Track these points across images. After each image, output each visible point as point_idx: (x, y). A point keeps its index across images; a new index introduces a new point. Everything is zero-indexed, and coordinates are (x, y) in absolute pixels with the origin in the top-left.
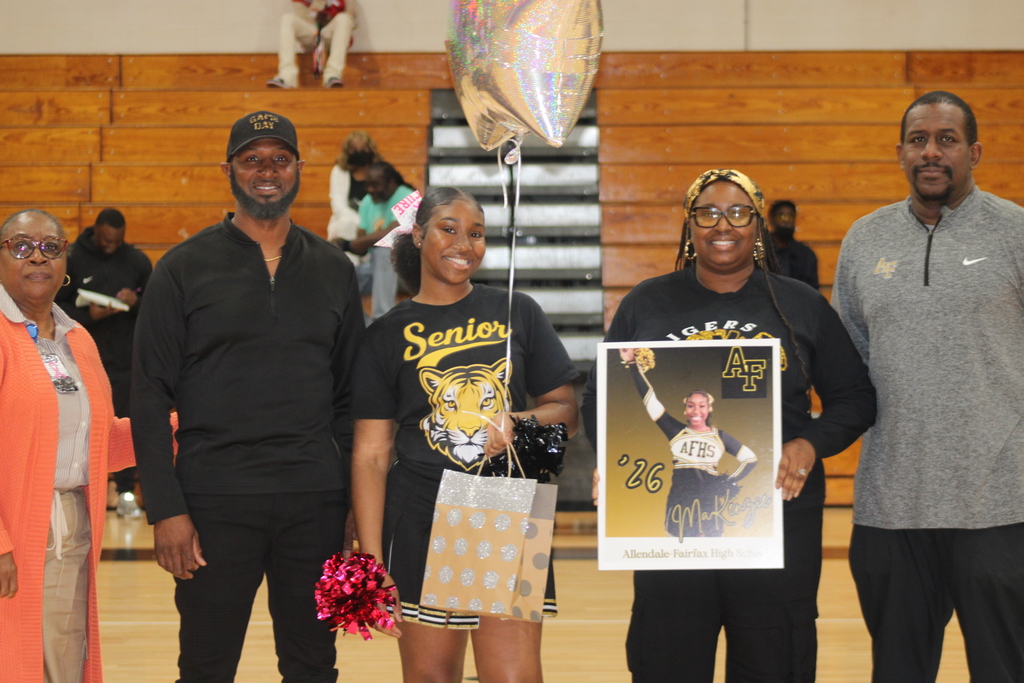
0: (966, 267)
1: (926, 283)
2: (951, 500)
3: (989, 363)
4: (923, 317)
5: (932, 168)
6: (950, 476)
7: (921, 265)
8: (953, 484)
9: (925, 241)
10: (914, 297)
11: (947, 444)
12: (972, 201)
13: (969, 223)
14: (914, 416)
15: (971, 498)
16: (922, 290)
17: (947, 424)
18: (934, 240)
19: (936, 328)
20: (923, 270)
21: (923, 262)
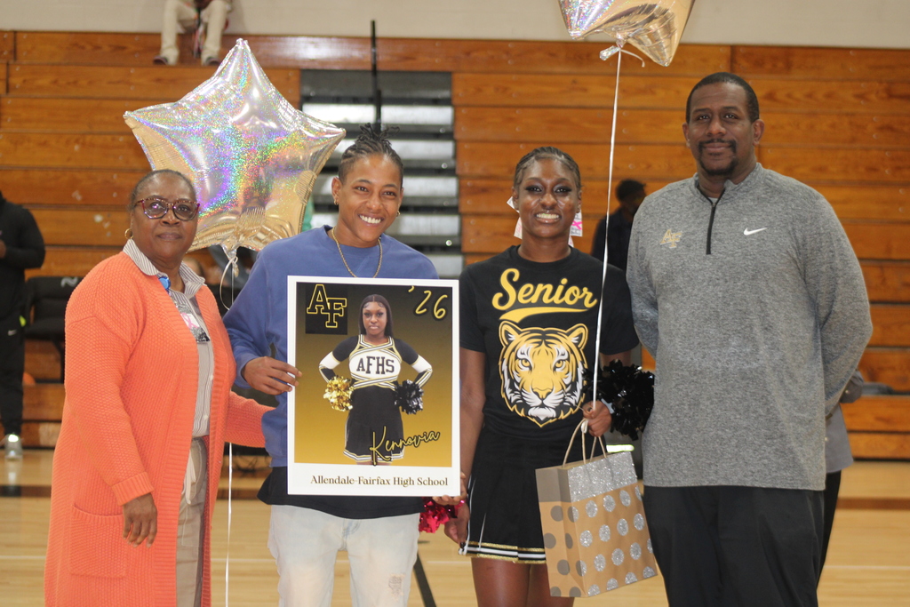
0: (746, 237)
1: (709, 252)
2: (730, 459)
3: (766, 329)
4: (705, 284)
5: (717, 144)
6: (730, 435)
7: (704, 235)
8: (733, 443)
9: (709, 212)
10: (696, 265)
11: (727, 405)
12: (755, 177)
13: (751, 197)
14: (695, 378)
15: (751, 457)
16: (705, 259)
17: (727, 386)
18: (717, 212)
19: (716, 294)
20: (706, 240)
21: (706, 233)
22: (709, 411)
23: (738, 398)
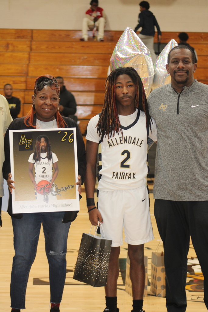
0: (192, 108)
1: (178, 113)
5: (181, 71)
6: (189, 182)
7: (176, 107)
9: (177, 98)
10: (173, 118)
11: (187, 171)
14: (174, 161)
16: (176, 116)
17: (187, 164)
18: (180, 98)
19: (181, 129)
20: (177, 109)
21: (177, 106)
22: (180, 173)
23: (191, 168)
